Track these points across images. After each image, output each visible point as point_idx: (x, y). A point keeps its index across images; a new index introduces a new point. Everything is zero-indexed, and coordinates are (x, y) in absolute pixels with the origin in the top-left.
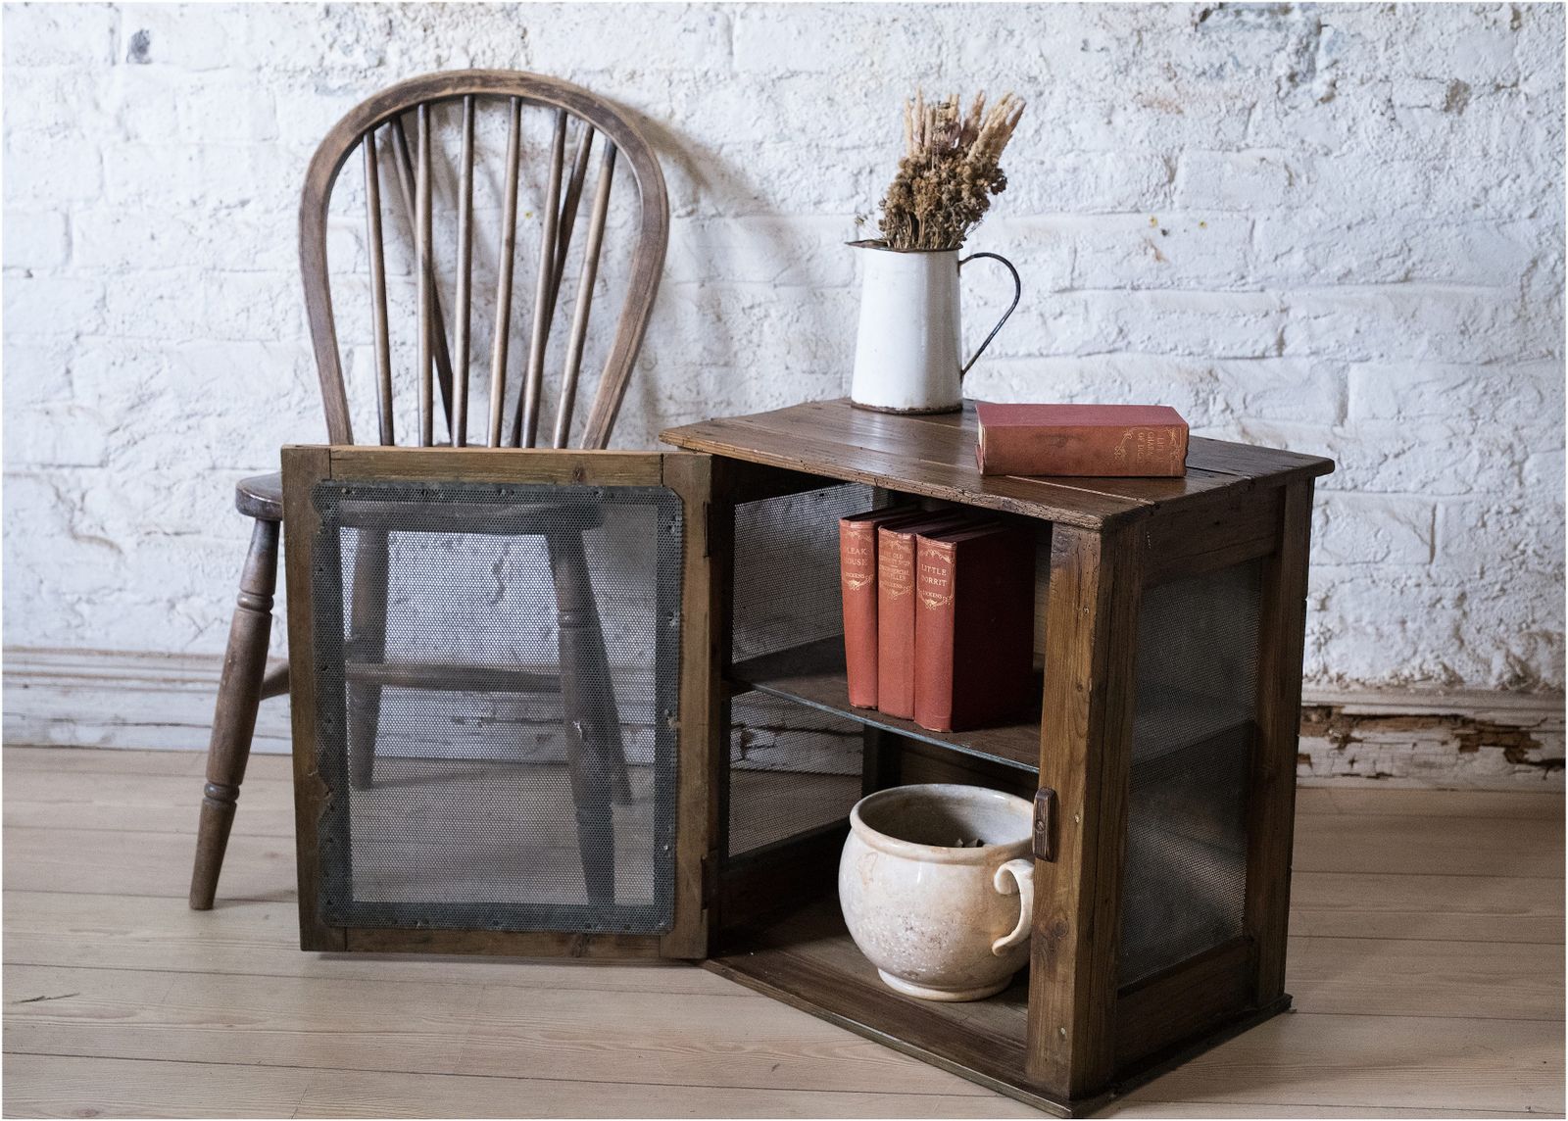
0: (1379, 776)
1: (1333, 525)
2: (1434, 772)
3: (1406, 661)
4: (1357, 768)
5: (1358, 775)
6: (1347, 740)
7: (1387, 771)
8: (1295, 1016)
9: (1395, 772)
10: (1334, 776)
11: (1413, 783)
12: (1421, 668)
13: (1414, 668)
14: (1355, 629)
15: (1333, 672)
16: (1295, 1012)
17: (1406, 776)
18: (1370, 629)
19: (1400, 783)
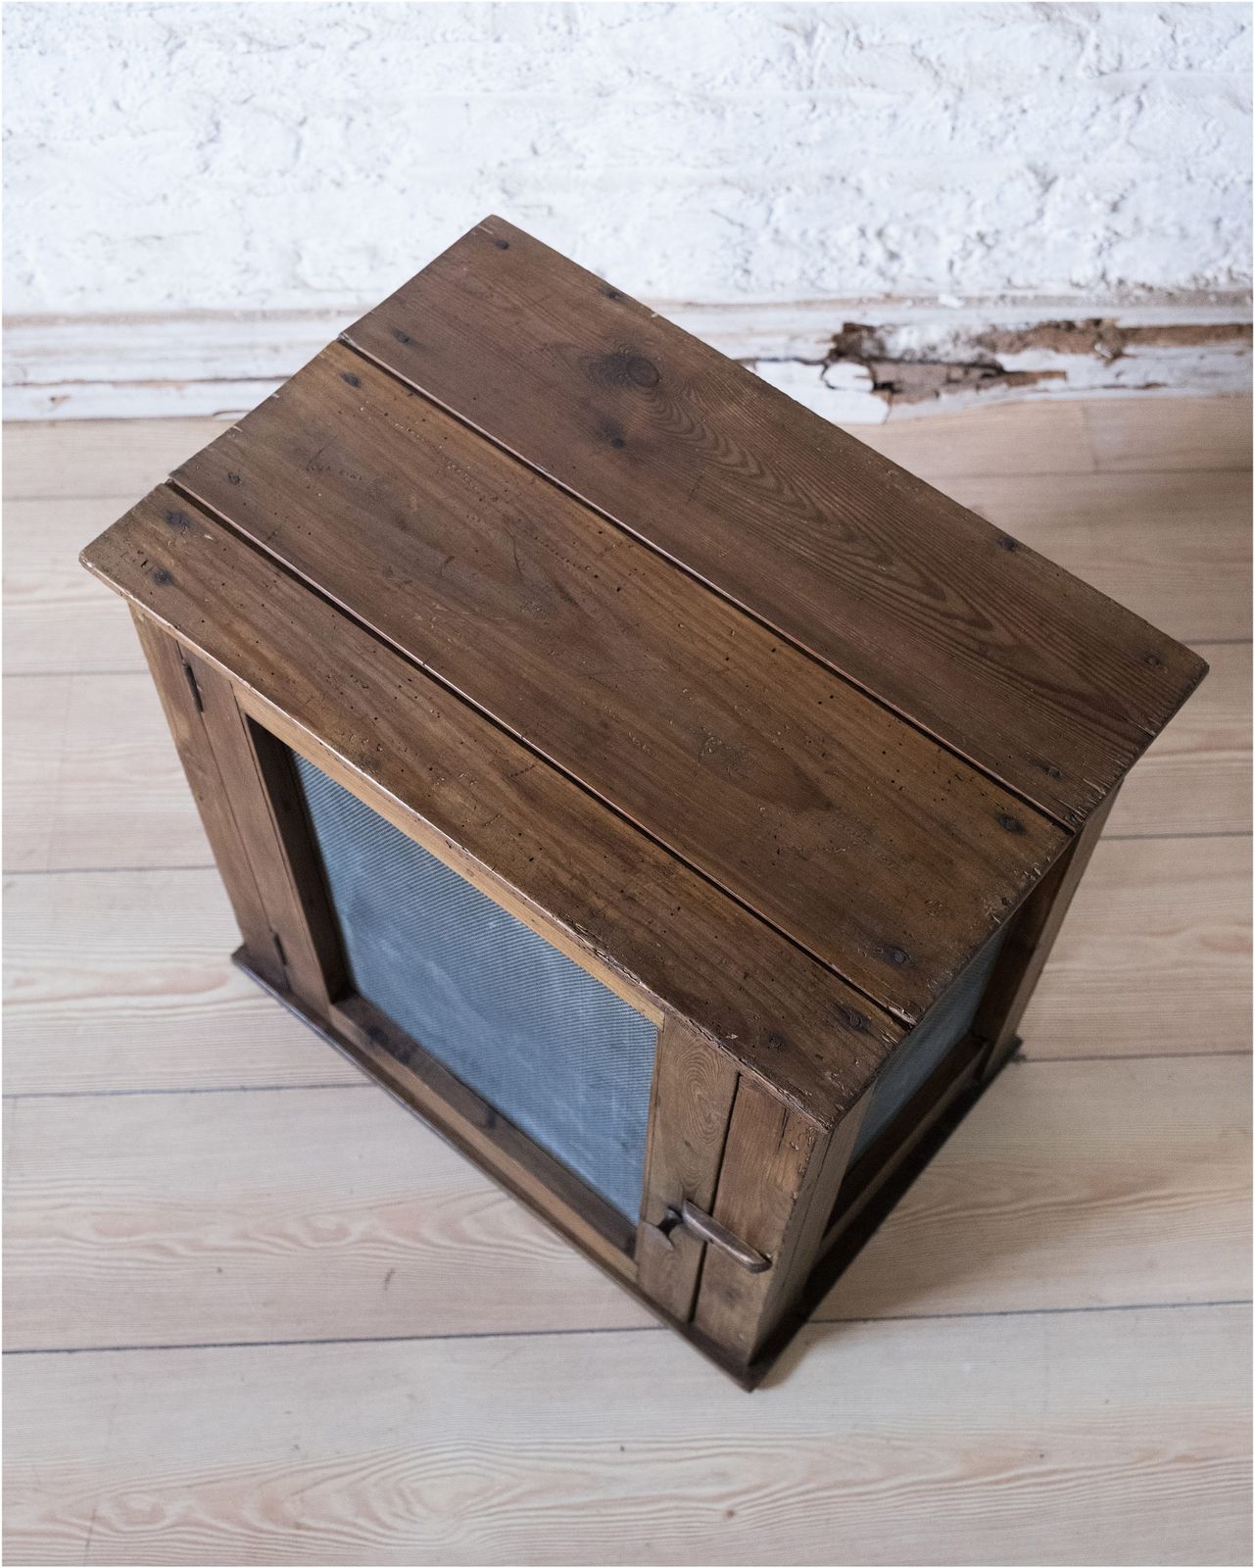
0: (1148, 386)
1: (1147, 113)
2: (1219, 381)
3: (1211, 261)
4: (1123, 380)
5: (1123, 386)
6: (1117, 355)
7: (1160, 379)
8: (1024, 1065)
9: (1171, 381)
10: (1093, 388)
11: (1191, 391)
12: (1230, 271)
13: (1220, 269)
14: (1151, 231)
15: (1113, 277)
16: (1023, 1058)
17: (1183, 384)
18: (1173, 231)
19: (1176, 392)
